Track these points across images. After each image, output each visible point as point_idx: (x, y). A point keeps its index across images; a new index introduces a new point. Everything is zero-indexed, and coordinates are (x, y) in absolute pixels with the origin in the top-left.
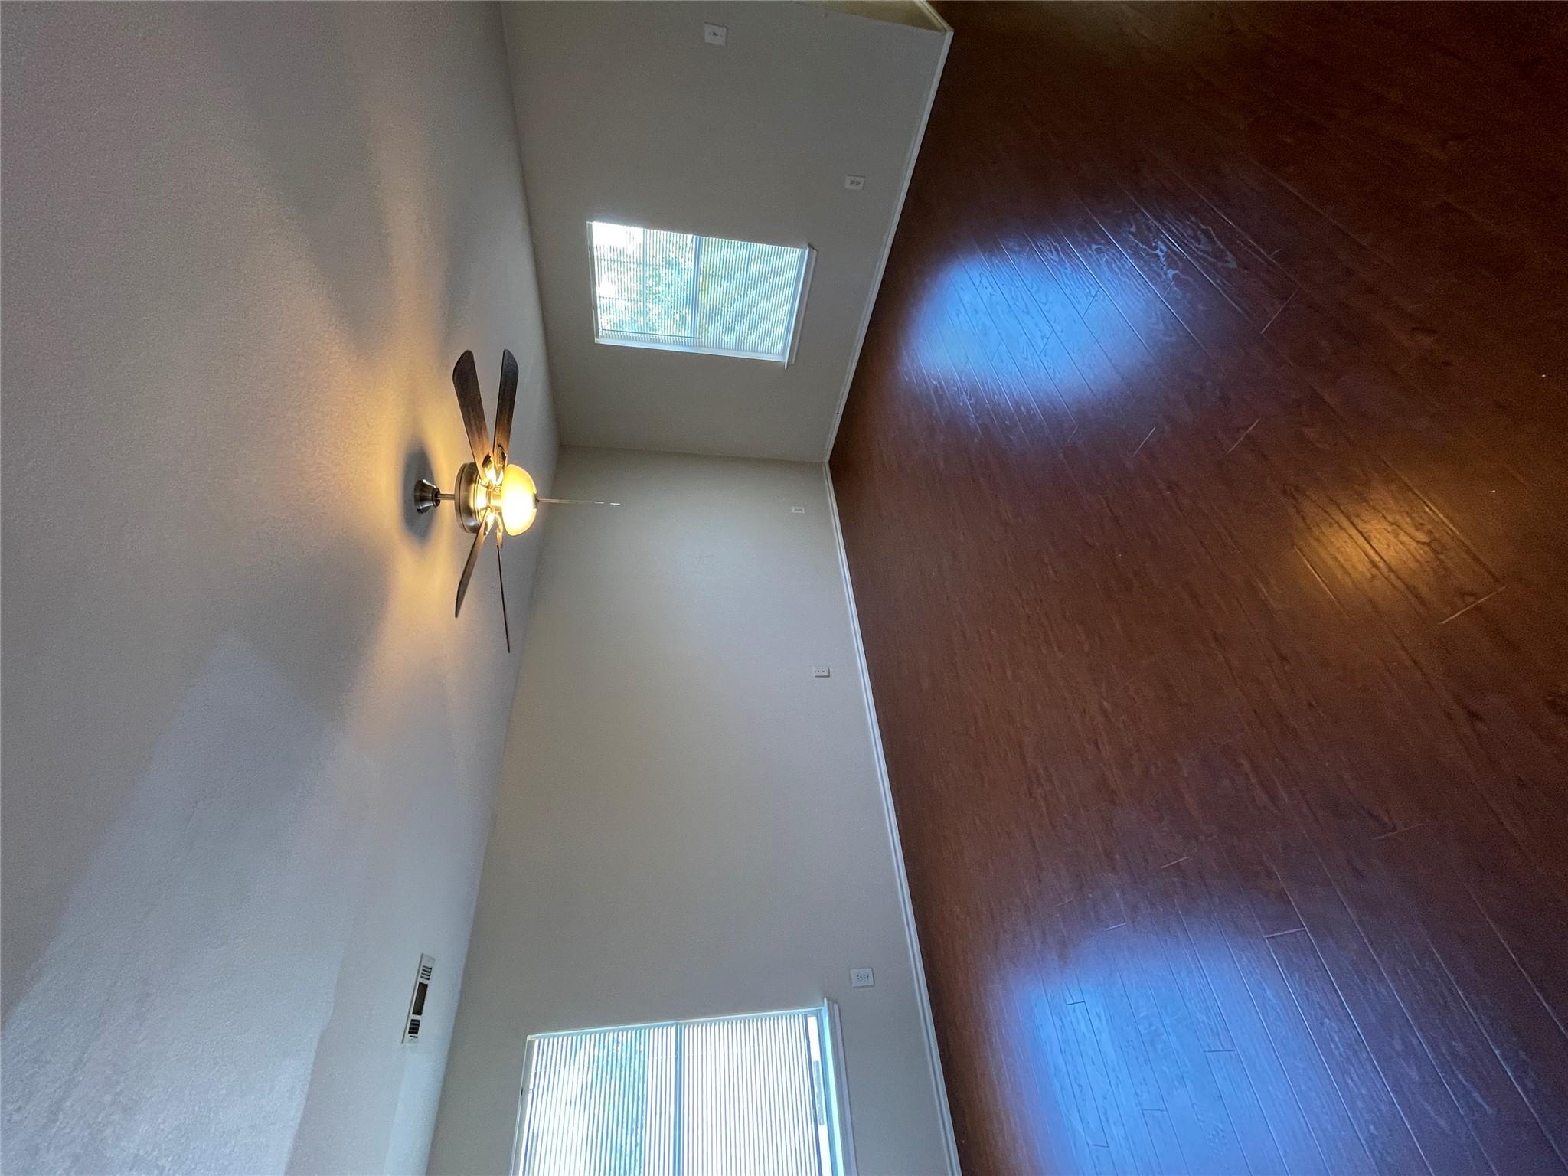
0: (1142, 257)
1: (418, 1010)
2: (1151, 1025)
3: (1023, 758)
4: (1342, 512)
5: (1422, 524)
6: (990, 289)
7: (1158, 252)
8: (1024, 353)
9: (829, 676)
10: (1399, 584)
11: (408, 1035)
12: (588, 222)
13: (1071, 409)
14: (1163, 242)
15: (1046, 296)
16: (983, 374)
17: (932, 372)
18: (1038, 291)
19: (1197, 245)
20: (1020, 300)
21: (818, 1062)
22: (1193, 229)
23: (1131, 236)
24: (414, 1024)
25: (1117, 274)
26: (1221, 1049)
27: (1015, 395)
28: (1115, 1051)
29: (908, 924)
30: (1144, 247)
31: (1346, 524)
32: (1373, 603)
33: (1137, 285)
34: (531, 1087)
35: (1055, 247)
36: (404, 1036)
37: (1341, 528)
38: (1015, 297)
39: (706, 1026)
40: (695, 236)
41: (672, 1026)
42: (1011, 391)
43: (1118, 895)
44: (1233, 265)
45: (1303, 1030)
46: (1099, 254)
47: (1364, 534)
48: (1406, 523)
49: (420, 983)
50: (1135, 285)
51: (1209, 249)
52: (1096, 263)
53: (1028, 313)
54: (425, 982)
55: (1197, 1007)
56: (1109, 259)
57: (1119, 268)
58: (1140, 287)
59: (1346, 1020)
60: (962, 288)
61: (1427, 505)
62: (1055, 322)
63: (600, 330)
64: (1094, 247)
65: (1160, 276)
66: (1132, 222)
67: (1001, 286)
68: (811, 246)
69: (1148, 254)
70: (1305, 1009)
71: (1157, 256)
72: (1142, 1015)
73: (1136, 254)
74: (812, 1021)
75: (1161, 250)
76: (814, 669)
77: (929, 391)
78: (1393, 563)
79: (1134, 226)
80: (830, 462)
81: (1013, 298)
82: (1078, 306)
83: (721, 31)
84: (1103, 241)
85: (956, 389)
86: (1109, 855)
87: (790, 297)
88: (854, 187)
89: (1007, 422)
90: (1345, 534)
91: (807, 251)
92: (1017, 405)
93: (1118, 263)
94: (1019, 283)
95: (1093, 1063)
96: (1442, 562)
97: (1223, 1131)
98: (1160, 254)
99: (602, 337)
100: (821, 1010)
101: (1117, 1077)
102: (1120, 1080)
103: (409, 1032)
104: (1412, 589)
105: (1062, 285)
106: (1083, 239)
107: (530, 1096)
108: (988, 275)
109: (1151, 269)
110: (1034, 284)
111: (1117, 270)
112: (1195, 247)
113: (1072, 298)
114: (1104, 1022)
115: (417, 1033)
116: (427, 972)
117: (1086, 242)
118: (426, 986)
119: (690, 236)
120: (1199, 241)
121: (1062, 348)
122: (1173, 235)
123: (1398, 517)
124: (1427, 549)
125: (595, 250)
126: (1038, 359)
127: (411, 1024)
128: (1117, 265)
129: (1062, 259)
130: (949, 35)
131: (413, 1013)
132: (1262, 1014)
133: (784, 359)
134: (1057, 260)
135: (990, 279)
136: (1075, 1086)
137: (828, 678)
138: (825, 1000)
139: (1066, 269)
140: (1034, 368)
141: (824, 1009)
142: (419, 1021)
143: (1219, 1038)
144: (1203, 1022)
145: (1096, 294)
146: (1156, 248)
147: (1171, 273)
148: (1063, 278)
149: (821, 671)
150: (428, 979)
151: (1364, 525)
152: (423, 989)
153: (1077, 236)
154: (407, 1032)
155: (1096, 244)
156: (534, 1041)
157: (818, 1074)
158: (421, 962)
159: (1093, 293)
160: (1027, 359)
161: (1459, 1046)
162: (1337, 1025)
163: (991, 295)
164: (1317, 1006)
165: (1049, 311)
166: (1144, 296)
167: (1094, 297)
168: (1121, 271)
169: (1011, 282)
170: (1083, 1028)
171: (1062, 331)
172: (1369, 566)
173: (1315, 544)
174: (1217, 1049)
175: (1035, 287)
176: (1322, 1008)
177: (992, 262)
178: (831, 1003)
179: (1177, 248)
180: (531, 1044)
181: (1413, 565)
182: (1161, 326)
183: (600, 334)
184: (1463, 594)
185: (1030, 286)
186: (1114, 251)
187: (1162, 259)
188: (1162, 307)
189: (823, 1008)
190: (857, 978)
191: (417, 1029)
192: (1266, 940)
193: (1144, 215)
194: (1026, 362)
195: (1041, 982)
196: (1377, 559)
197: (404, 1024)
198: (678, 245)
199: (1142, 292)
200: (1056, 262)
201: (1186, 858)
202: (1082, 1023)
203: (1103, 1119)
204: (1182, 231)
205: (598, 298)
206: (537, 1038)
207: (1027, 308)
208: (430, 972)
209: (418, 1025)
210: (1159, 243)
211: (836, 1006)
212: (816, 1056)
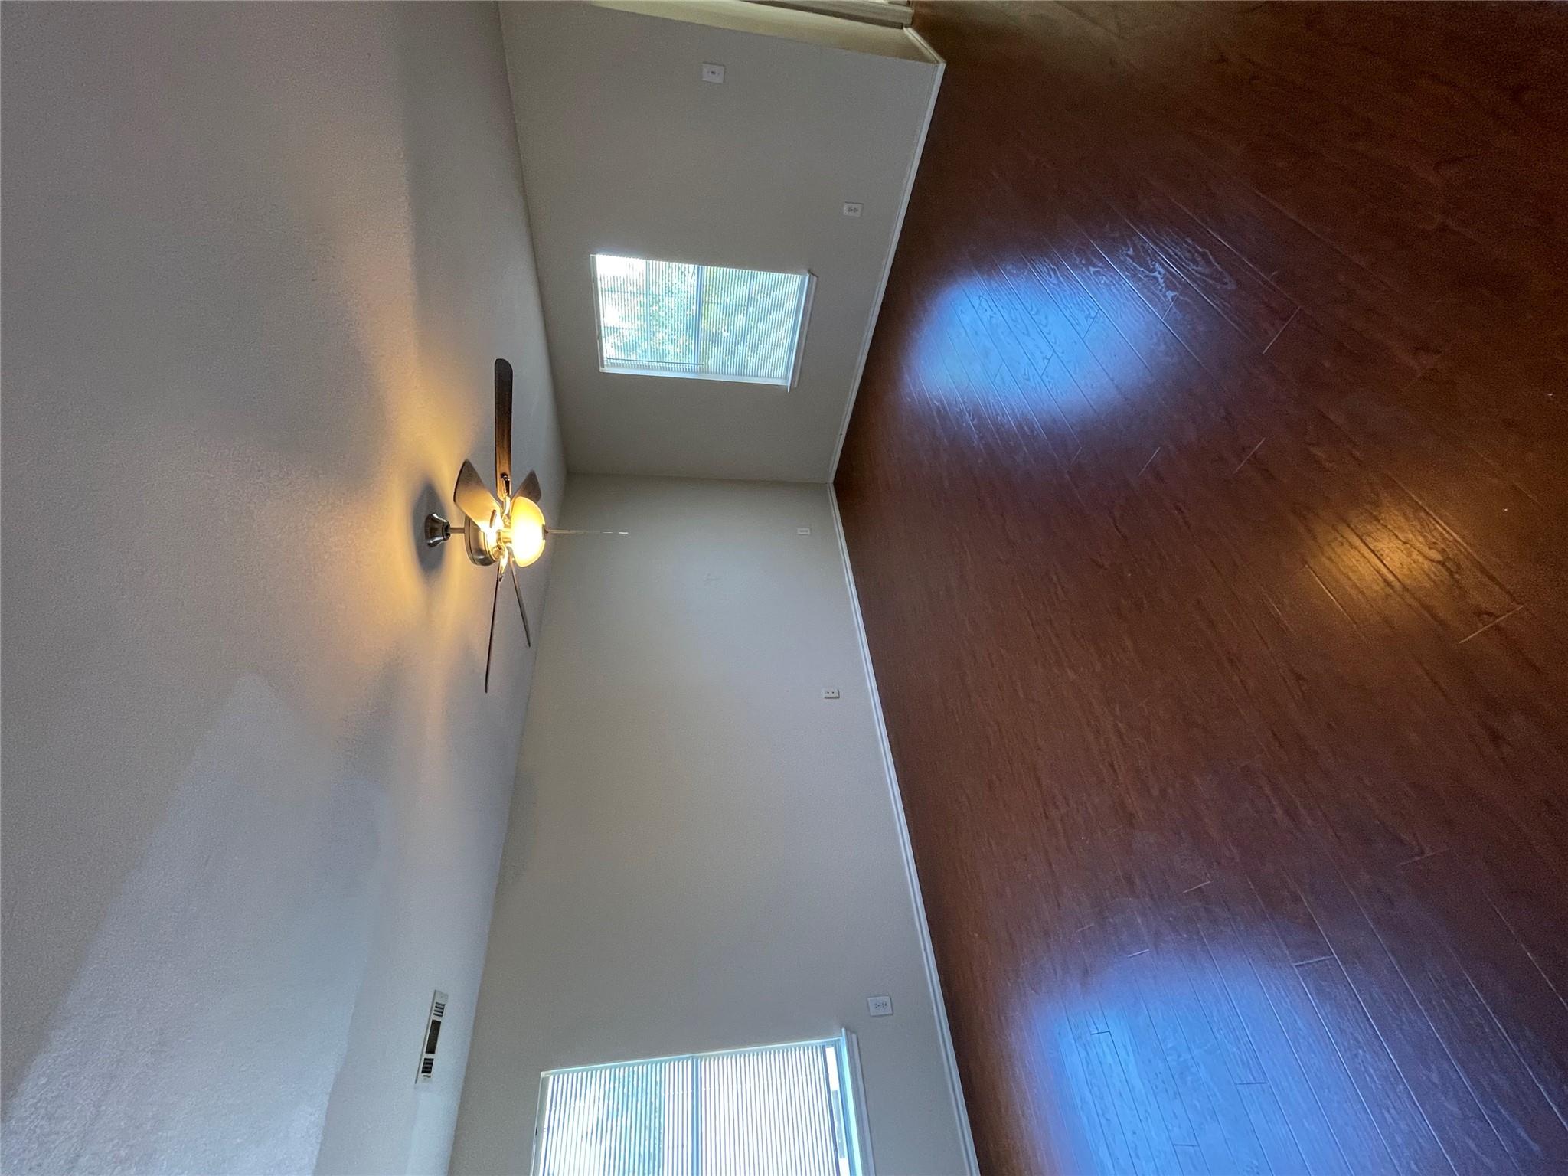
0: (1141, 280)
1: (431, 1049)
2: (1179, 1056)
3: (1038, 780)
4: (1353, 530)
5: (1435, 543)
6: (989, 312)
7: (1156, 274)
8: (1025, 374)
9: (839, 698)
10: (1414, 604)
11: (421, 1075)
12: (591, 255)
13: (1075, 428)
14: (1161, 265)
15: (1046, 318)
16: (984, 395)
17: (934, 393)
18: (1038, 312)
19: (1195, 267)
20: (1020, 321)
21: (836, 1091)
22: (1189, 251)
23: (1130, 260)
24: (427, 1063)
25: (1115, 296)
26: (1253, 1082)
27: (1018, 415)
28: (1143, 1084)
29: (925, 950)
30: (1142, 269)
31: (1358, 542)
32: (1386, 620)
33: (1137, 307)
34: (546, 1126)
35: (1054, 270)
36: (417, 1076)
37: (1352, 546)
38: (1014, 318)
39: (723, 1059)
40: (696, 266)
41: (688, 1059)
42: (1014, 412)
43: (1139, 921)
44: (1232, 286)
45: (1337, 1062)
46: (1096, 276)
47: (1376, 553)
48: (1418, 541)
49: (433, 1021)
50: (1135, 307)
51: (1207, 271)
52: (1095, 286)
53: (1028, 335)
54: (438, 1019)
55: (1226, 1038)
56: (1108, 282)
57: (1118, 290)
58: (1139, 309)
59: (1380, 1051)
60: (962, 311)
61: (1439, 524)
62: (1055, 343)
63: (605, 359)
64: (1092, 269)
65: (1159, 298)
66: (1129, 243)
67: (1001, 308)
68: (811, 273)
69: (1146, 276)
70: (1339, 1040)
71: (1155, 278)
72: (1170, 1045)
73: (1134, 276)
74: (831, 1052)
75: (1160, 273)
76: (823, 691)
77: (932, 411)
78: (1407, 582)
79: (1131, 249)
80: (834, 481)
81: (1012, 320)
82: (1078, 328)
83: (718, 69)
84: (1101, 265)
85: (959, 410)
86: (1129, 879)
87: (792, 320)
88: (852, 214)
89: (1011, 443)
90: (1357, 553)
91: (807, 277)
92: (1020, 426)
93: (1117, 285)
94: (1018, 306)
95: (1121, 1096)
96: (1457, 581)
97: (1257, 1167)
98: (1159, 276)
99: (607, 365)
100: (839, 1040)
101: (1146, 1111)
102: (1149, 1114)
103: (423, 1072)
104: (1428, 608)
105: (1062, 307)
106: (1081, 262)
107: (545, 1135)
108: (987, 298)
109: (1149, 290)
110: (1034, 307)
111: (1116, 292)
112: (1193, 270)
113: (1071, 319)
114: (1131, 1053)
115: (430, 1072)
116: (440, 1009)
117: (1084, 265)
118: (439, 1023)
119: (692, 266)
120: (1196, 263)
121: (1064, 368)
122: (1170, 257)
123: (1410, 536)
124: (1440, 567)
125: (599, 282)
126: (1040, 380)
127: (424, 1063)
128: (1116, 288)
129: (1060, 281)
130: (942, 66)
131: (427, 1052)
132: (1294, 1043)
133: (787, 382)
134: (1055, 282)
135: (990, 302)
136: (1104, 1122)
137: (837, 700)
138: (843, 1029)
139: (1065, 291)
140: (1036, 389)
141: (843, 1040)
142: (433, 1060)
143: (1250, 1070)
144: (1234, 1054)
145: (1096, 316)
146: (1153, 270)
147: (1170, 294)
148: (1062, 300)
149: (830, 693)
150: (441, 1016)
151: (1377, 544)
152: (436, 1026)
153: (1075, 259)
154: (421, 1070)
155: (1094, 266)
156: (548, 1078)
157: (837, 1104)
158: (433, 1000)
159: (1093, 314)
160: (1028, 380)
161: (1500, 1080)
162: (1372, 1057)
163: (991, 317)
164: (1351, 1037)
165: (1049, 333)
166: (1143, 317)
167: (1094, 318)
168: (1120, 293)
169: (1011, 304)
170: (1110, 1060)
171: (1063, 353)
172: (1382, 584)
173: (1327, 562)
174: (1249, 1082)
175: (1035, 309)
176: (1356, 1039)
177: (990, 284)
178: (849, 1033)
179: (1175, 270)
180: (546, 1080)
181: (1428, 585)
182: (1163, 347)
183: (605, 363)
184: (1479, 613)
185: (1030, 308)
186: (1112, 274)
187: (1161, 281)
188: (1162, 328)
189: (841, 1038)
190: (874, 1006)
191: (431, 1068)
192: (1295, 968)
193: (1140, 238)
194: (1027, 382)
195: (1064, 1011)
196: (1391, 578)
197: (417, 1064)
198: (680, 274)
199: (1142, 315)
200: (1054, 284)
201: (1209, 882)
202: (1109, 1057)
203: (1133, 1155)
204: (1179, 253)
205: (603, 329)
206: (551, 1074)
207: (1027, 330)
208: (443, 1009)
209: (432, 1064)
210: (1157, 265)
211: (854, 1036)
212: (835, 1086)
